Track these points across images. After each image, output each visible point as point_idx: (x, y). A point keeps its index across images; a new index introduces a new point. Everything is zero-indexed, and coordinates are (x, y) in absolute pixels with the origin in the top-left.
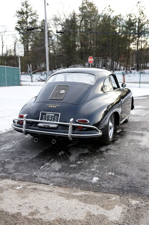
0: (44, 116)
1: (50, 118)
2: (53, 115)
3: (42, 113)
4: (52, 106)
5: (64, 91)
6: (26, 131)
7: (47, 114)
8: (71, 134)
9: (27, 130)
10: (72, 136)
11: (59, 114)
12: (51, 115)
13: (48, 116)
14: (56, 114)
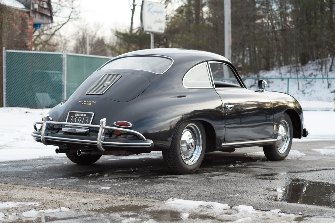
0: (73, 117)
1: (80, 120)
2: (85, 115)
3: (70, 113)
4: (86, 103)
5: (109, 83)
6: (46, 138)
7: (77, 115)
8: (102, 142)
9: (48, 137)
10: (103, 144)
11: (92, 114)
12: (82, 115)
13: (78, 117)
14: (88, 114)
